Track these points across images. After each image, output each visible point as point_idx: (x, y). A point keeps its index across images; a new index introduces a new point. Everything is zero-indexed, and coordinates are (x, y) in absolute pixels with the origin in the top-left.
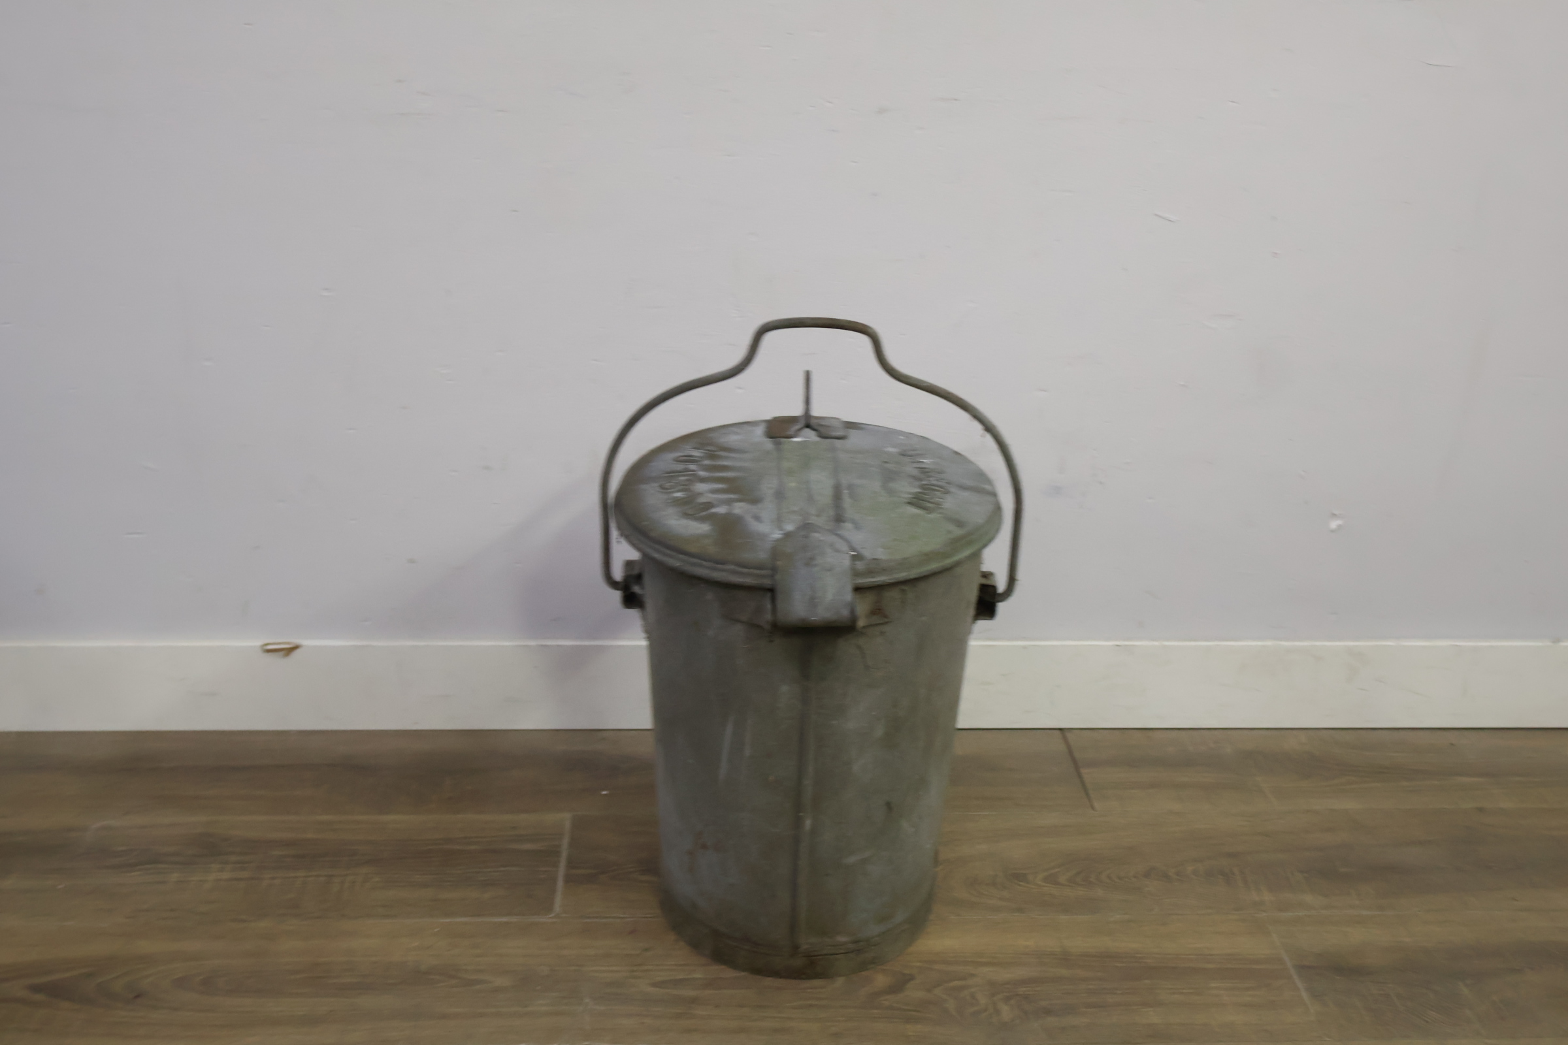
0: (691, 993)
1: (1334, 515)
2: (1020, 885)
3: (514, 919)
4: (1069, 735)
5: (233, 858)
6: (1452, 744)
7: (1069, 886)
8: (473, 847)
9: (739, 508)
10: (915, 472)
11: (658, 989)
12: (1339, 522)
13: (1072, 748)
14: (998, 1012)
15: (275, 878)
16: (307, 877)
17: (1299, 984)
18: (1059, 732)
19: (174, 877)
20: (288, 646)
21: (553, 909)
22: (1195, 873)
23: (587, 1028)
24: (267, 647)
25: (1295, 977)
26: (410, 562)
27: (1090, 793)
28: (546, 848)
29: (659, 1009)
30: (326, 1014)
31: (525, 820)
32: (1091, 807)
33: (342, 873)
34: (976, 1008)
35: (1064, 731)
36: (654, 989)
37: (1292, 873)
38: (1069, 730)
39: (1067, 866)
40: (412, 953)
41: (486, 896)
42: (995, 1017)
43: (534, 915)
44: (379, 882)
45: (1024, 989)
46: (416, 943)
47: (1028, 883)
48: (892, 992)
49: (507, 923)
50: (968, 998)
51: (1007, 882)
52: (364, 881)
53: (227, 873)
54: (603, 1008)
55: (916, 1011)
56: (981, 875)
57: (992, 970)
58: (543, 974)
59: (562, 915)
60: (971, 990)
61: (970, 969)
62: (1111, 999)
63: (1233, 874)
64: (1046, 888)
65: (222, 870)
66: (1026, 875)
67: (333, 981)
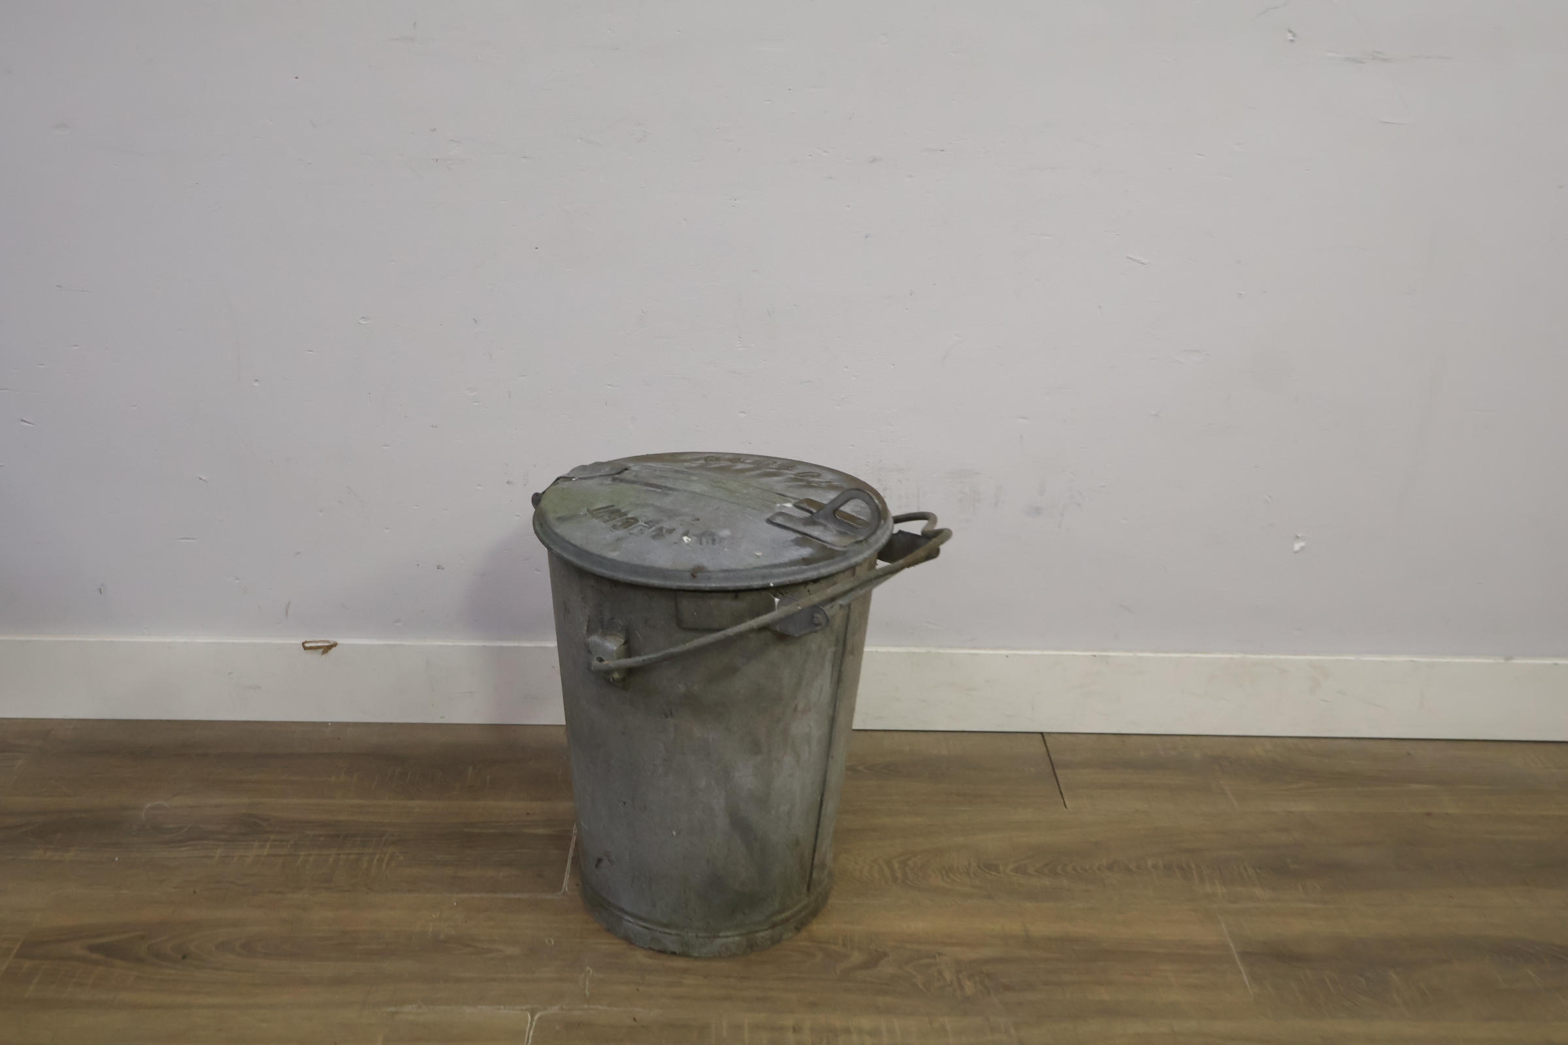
1: (1297, 537)
2: (990, 874)
3: (525, 896)
4: (1046, 737)
5: (272, 837)
6: (1409, 754)
7: (1037, 876)
8: (490, 831)
12: (1302, 544)
13: (1050, 749)
14: (961, 987)
15: (310, 855)
16: (339, 854)
17: (1242, 968)
18: (1040, 736)
19: (219, 852)
20: (327, 644)
21: (561, 888)
22: (1155, 867)
23: (587, 993)
24: (307, 645)
25: (1238, 962)
26: (438, 568)
27: (1062, 791)
28: (558, 833)
29: (653, 978)
30: (353, 977)
31: (539, 807)
32: (1063, 805)
33: (371, 851)
34: (942, 983)
35: (1045, 734)
36: (649, 960)
37: (1245, 868)
38: (1049, 734)
39: (1037, 858)
40: (432, 924)
41: (501, 874)
42: (959, 992)
43: (544, 892)
44: (404, 860)
45: (987, 967)
46: (436, 915)
47: (998, 873)
48: (867, 968)
49: (519, 899)
50: (936, 974)
51: (980, 872)
52: (391, 859)
53: (266, 850)
54: (602, 976)
55: (887, 985)
56: (956, 864)
57: (959, 949)
58: (549, 944)
59: (569, 893)
60: (938, 967)
61: (939, 948)
62: (1066, 978)
63: (1190, 868)
64: (1015, 878)
65: (263, 847)
66: (997, 865)
67: (359, 947)
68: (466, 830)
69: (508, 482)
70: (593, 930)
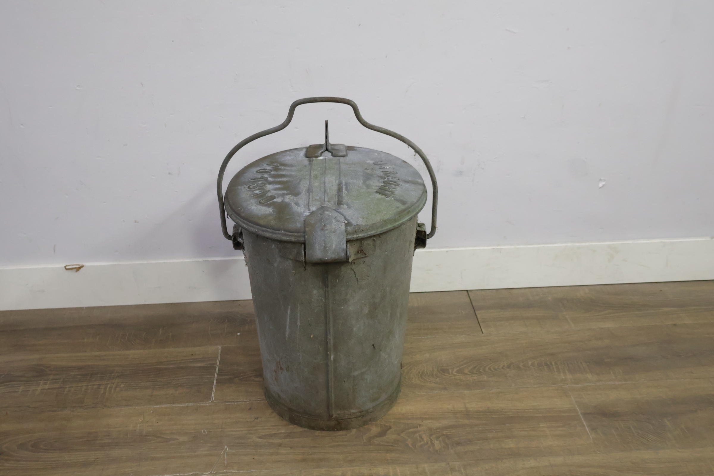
0: (277, 441)
1: (601, 180)
2: (445, 375)
3: (191, 404)
4: (470, 293)
5: (51, 377)
6: (661, 291)
7: (470, 375)
8: (172, 366)
9: (288, 199)
10: (382, 174)
11: (262, 440)
12: (604, 183)
13: (472, 300)
14: (433, 445)
15: (72, 387)
16: (88, 386)
17: (585, 423)
18: (466, 292)
19: (21, 388)
20: (78, 266)
21: (211, 398)
22: (533, 364)
23: (226, 462)
24: (67, 267)
25: (583, 419)
26: (135, 222)
27: (480, 324)
28: (208, 365)
29: (262, 450)
30: (94, 460)
31: (198, 351)
32: (481, 332)
33: (105, 383)
34: (422, 443)
35: (468, 291)
36: (260, 439)
37: (581, 363)
38: (471, 291)
39: (469, 364)
40: (139, 425)
41: (177, 392)
42: (432, 448)
43: (201, 402)
44: (124, 387)
45: (446, 432)
46: (141, 419)
47: (449, 374)
48: (380, 436)
49: (187, 407)
50: (418, 438)
51: (439, 374)
52: (116, 387)
53: (47, 385)
54: (234, 451)
55: (392, 446)
56: (426, 370)
57: (430, 422)
58: (204, 434)
59: (215, 401)
60: (421, 433)
61: (419, 422)
62: (490, 435)
63: (552, 364)
64: (458, 376)
65: (45, 384)
66: (448, 370)
67: (98, 442)
68: (158, 366)
70: (228, 423)
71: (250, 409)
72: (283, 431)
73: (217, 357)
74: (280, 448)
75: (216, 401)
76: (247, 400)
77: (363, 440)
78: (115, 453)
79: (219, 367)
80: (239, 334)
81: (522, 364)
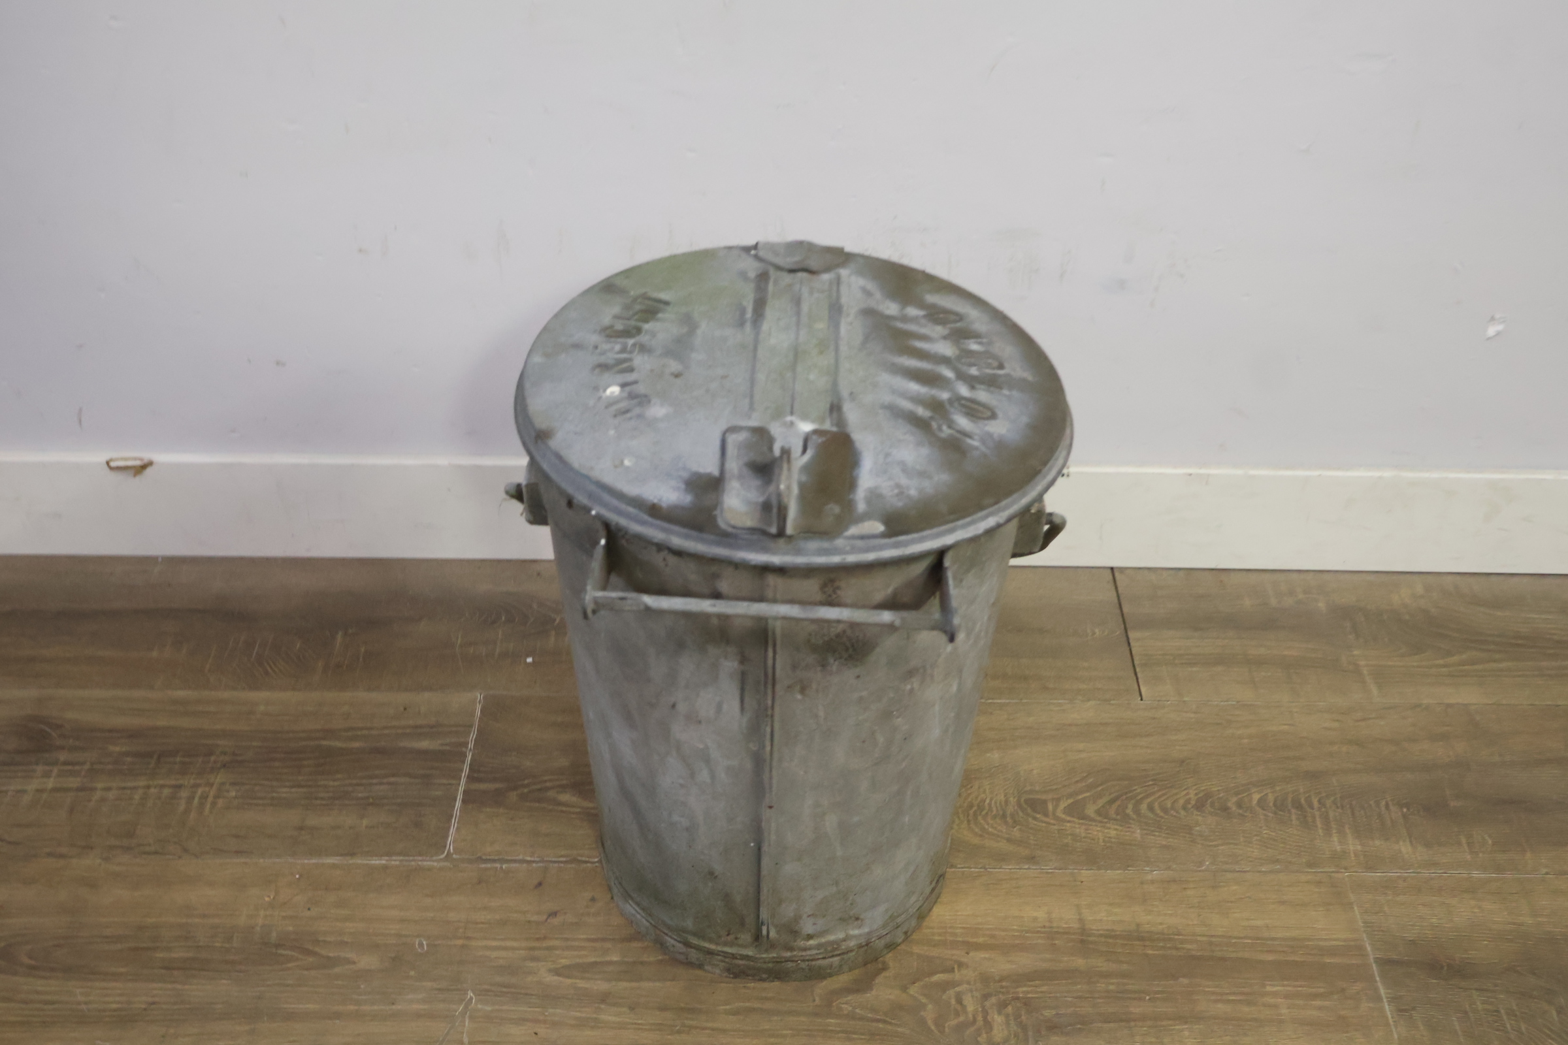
0: (601, 986)
1: (1493, 319)
2: (1035, 819)
3: (395, 861)
4: (1117, 574)
5: (63, 756)
7: (1101, 822)
8: (357, 744)
11: (561, 978)
12: (1500, 327)
13: (1121, 596)
14: (988, 1025)
15: (109, 789)
16: (148, 787)
17: (1382, 991)
18: (1109, 572)
20: (138, 463)
21: (445, 846)
22: (1262, 803)
24: (113, 464)
25: (1378, 979)
26: (278, 364)
27: (1138, 670)
28: (448, 748)
29: (558, 1011)
30: (145, 1009)
31: (426, 702)
32: (1138, 693)
33: (192, 781)
34: (962, 1019)
35: (1115, 571)
36: (556, 978)
37: (1387, 806)
38: (1122, 570)
39: (1100, 788)
40: (262, 913)
41: (365, 822)
42: (984, 1036)
43: (420, 854)
44: (236, 797)
45: (1025, 989)
46: (269, 897)
47: (1046, 815)
48: (857, 991)
49: (385, 867)
50: (953, 1002)
51: (1021, 814)
52: (217, 797)
53: (52, 779)
54: (489, 1008)
55: (885, 1022)
56: (988, 801)
57: (987, 956)
58: (419, 950)
59: (454, 856)
60: (957, 989)
61: (958, 954)
62: (1136, 1009)
63: (1312, 807)
64: (1068, 825)
65: (47, 775)
66: (1045, 802)
67: (160, 955)
68: (324, 743)
69: (360, 251)
70: (482, 923)
71: (540, 884)
72: (615, 959)
73: (471, 726)
74: (603, 1006)
75: (456, 854)
76: (533, 859)
77: (814, 1001)
78: (199, 990)
79: (472, 756)
80: (529, 660)
81: (1235, 799)
